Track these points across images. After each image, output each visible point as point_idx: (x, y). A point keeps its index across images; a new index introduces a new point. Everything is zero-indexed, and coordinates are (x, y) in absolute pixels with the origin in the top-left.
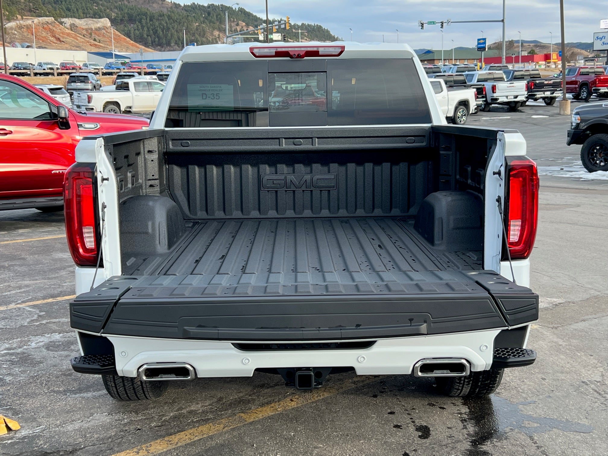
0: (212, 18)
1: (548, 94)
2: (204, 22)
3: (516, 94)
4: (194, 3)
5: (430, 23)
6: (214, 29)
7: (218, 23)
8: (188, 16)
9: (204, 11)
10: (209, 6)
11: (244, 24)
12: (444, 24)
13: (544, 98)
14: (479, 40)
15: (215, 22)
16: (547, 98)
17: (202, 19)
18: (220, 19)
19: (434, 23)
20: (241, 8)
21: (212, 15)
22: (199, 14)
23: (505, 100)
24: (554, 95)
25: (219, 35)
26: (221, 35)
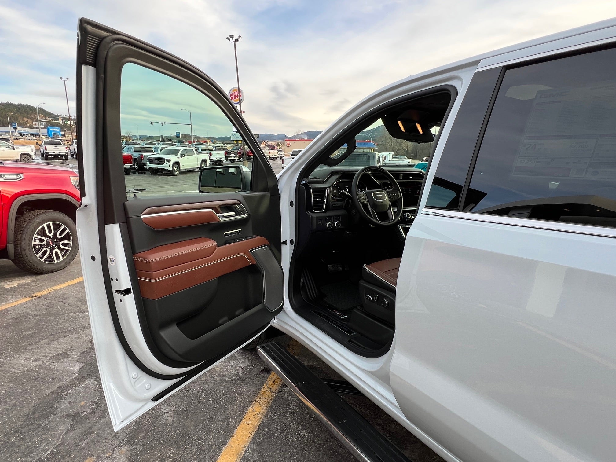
0: (21, 111)
1: (233, 158)
2: (16, 113)
3: (221, 157)
4: (8, 102)
5: (155, 123)
6: (24, 117)
7: (26, 114)
8: (5, 109)
9: (16, 107)
10: (19, 105)
11: (43, 116)
12: (163, 124)
13: (230, 160)
14: (176, 132)
15: (24, 113)
16: (232, 159)
17: (15, 111)
18: (27, 112)
19: (158, 123)
20: (40, 108)
21: (21, 109)
22: (13, 108)
23: (216, 160)
24: (235, 158)
25: (27, 120)
26: (28, 120)
